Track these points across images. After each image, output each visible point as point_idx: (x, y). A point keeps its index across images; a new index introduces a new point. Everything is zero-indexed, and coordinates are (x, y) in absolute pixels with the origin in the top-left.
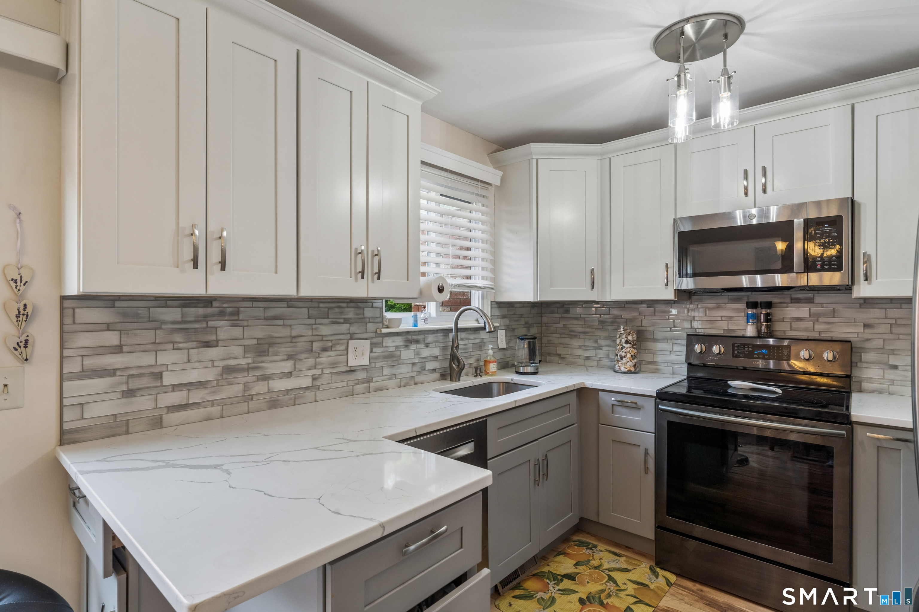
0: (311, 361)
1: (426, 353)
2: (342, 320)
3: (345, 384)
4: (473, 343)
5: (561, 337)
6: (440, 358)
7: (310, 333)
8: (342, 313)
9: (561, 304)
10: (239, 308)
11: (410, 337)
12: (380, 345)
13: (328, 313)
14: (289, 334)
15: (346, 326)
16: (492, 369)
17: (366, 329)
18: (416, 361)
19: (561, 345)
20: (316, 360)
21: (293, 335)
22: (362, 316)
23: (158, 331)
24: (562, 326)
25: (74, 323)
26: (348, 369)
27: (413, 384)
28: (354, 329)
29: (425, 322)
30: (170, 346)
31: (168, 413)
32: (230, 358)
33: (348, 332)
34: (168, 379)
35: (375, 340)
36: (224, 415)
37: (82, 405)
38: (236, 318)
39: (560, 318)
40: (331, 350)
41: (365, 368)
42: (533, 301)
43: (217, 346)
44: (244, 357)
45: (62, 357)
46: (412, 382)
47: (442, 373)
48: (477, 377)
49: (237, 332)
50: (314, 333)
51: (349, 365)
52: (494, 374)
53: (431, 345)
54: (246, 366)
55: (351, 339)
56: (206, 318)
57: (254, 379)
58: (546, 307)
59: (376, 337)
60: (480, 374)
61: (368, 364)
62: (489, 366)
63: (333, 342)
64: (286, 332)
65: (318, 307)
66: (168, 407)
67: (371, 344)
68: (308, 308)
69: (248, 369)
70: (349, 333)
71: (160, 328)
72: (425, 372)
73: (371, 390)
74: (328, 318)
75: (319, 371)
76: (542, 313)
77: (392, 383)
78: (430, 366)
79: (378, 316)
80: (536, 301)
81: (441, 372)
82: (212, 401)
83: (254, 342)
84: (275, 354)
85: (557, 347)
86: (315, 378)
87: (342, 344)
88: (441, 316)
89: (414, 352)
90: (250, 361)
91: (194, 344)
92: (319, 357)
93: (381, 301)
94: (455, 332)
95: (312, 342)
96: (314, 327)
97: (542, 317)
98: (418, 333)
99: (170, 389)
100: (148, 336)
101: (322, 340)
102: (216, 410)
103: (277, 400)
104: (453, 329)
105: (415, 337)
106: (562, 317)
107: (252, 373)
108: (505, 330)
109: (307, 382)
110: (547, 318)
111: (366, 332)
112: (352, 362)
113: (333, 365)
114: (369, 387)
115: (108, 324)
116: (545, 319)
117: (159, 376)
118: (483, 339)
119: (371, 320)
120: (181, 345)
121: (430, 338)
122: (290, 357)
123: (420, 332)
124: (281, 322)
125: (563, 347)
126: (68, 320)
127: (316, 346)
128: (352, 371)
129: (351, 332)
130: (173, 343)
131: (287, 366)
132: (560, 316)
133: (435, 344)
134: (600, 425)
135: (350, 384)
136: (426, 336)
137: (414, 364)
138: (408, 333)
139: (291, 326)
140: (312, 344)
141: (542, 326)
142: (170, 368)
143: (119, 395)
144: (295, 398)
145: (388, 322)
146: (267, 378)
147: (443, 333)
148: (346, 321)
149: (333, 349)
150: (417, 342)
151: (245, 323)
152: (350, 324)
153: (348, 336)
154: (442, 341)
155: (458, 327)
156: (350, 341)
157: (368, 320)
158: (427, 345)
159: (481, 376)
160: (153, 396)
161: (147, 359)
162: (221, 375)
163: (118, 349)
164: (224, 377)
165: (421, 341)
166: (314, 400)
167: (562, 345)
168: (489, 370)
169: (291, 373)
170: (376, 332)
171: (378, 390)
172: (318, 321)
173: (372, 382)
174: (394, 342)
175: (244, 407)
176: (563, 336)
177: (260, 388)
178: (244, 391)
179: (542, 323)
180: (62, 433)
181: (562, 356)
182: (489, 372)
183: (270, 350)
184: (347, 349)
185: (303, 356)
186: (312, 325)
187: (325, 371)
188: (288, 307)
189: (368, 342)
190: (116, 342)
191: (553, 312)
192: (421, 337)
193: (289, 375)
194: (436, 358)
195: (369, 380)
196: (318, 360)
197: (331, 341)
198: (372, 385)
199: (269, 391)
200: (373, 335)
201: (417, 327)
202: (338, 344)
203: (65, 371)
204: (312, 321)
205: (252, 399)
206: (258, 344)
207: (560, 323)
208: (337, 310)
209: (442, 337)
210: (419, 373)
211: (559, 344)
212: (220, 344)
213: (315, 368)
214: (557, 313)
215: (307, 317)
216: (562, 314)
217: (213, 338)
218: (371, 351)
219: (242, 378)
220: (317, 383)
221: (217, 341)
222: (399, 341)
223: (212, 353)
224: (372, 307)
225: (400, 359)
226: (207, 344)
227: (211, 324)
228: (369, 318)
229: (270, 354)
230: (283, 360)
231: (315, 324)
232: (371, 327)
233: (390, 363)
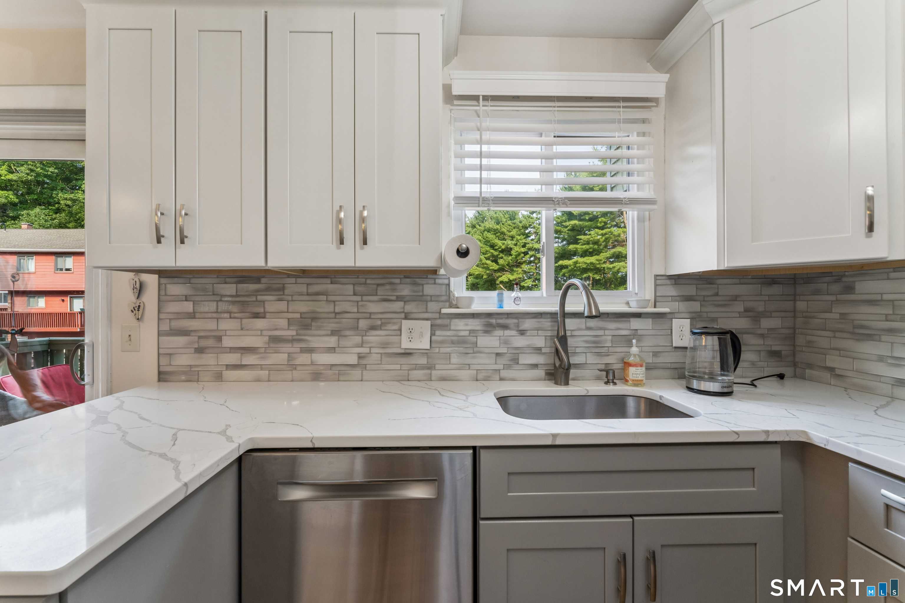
0: (358, 339)
1: (520, 342)
2: (394, 298)
3: (398, 367)
4: (613, 336)
5: (834, 337)
6: (544, 350)
7: (355, 310)
8: (394, 290)
10: (284, 284)
11: (493, 321)
13: (377, 290)
14: (332, 310)
15: (401, 304)
16: (634, 376)
17: (427, 308)
18: (504, 350)
19: (837, 352)
20: (362, 339)
21: (337, 311)
22: (421, 294)
23: (220, 303)
24: (837, 316)
25: (166, 295)
26: (403, 351)
27: (498, 379)
28: (410, 307)
29: (515, 303)
30: (227, 315)
31: (226, 370)
32: (276, 329)
33: (402, 310)
34: (227, 342)
35: (439, 322)
36: (271, 379)
37: (170, 354)
38: (282, 293)
39: (832, 301)
40: (381, 329)
41: (425, 353)
42: (715, 268)
43: (264, 318)
44: (288, 329)
45: (159, 319)
46: (497, 377)
47: (547, 371)
48: (608, 384)
49: (282, 306)
50: (360, 310)
51: (403, 346)
52: (637, 383)
53: (528, 333)
54: (291, 338)
55: (406, 318)
56: (257, 292)
57: (298, 350)
58: (804, 283)
59: (440, 318)
60: (613, 380)
61: (429, 348)
62: (629, 370)
63: (383, 321)
64: (330, 308)
65: (365, 284)
66: (227, 365)
67: (431, 325)
68: (354, 285)
69: (292, 341)
70: (403, 312)
71: (221, 300)
72: (517, 367)
73: (433, 378)
74: (376, 295)
75: (367, 350)
76: (795, 295)
77: (465, 374)
78: (527, 359)
79: (444, 293)
80: (722, 268)
81: (546, 370)
82: (261, 365)
83: (298, 316)
84: (319, 328)
85: (826, 355)
86: (360, 357)
87: (395, 323)
89: (500, 339)
90: (294, 333)
91: (247, 315)
92: (366, 335)
94: (560, 318)
95: (358, 319)
96: (360, 303)
97: (795, 300)
98: (506, 316)
99: (228, 350)
100: (212, 306)
101: (370, 318)
102: (264, 373)
103: (321, 373)
104: (558, 313)
105: (500, 321)
106: (837, 300)
107: (296, 345)
108: (689, 320)
109: (353, 359)
110: (806, 302)
111: (427, 312)
112: (406, 344)
113: (384, 345)
114: (431, 374)
115: (186, 296)
116: (801, 305)
117: (219, 339)
118: (637, 330)
119: (435, 298)
120: (236, 315)
121: (528, 324)
122: (334, 333)
123: (509, 315)
124: (324, 298)
125: (840, 356)
126: (162, 293)
127: (363, 324)
128: (407, 354)
129: (406, 311)
130: (230, 313)
131: (332, 341)
132: (833, 298)
133: (537, 331)
134: (849, 539)
135: (405, 367)
136: (520, 320)
137: (498, 354)
138: (489, 315)
139: (334, 302)
140: (358, 322)
141: (795, 317)
142: (228, 333)
143: (193, 350)
144: (339, 374)
145: (455, 301)
146: (311, 351)
147: (552, 318)
148: (399, 299)
149: (383, 328)
150: (505, 327)
151: (290, 298)
152: (405, 302)
153: (403, 315)
154: (550, 329)
156: (404, 322)
157: (429, 298)
158: (522, 333)
159: (615, 384)
160: (216, 355)
161: (211, 325)
162: (269, 343)
163: (192, 316)
164: (272, 345)
165: (512, 326)
166: (361, 379)
167: (839, 351)
168: (629, 377)
169: (334, 348)
170: (440, 312)
171: (443, 379)
172: (365, 298)
173: (435, 369)
174: (467, 325)
175: (288, 375)
176: (838, 334)
177: (303, 359)
178: (288, 360)
179: (794, 311)
180: (160, 373)
181: (837, 373)
182: (628, 379)
183: (313, 324)
184: (400, 330)
185: (348, 333)
186: (358, 302)
187: (373, 350)
188: (332, 283)
189: (429, 323)
190: (191, 310)
191: (817, 292)
192: (511, 322)
193: (332, 350)
194: (539, 350)
195: (430, 367)
196: (364, 338)
197: (381, 319)
198: (434, 372)
199: (312, 364)
200: (436, 316)
201: (502, 308)
202: (389, 323)
203: (160, 329)
204: (358, 298)
205: (296, 369)
206: (301, 318)
207: (833, 311)
208: (388, 287)
209: (550, 324)
210: (507, 367)
211: (831, 349)
212: (268, 315)
213: (362, 346)
214: (826, 293)
215: (352, 293)
216: (836, 295)
217: (262, 310)
218: (432, 334)
219: (288, 348)
220: (363, 362)
221: (265, 313)
222: (475, 324)
223: (260, 323)
224: (435, 283)
225: (476, 346)
226: (256, 316)
227: (259, 298)
228: (431, 296)
229: (313, 328)
230: (327, 335)
231: (362, 301)
232: (432, 306)
233: (461, 350)
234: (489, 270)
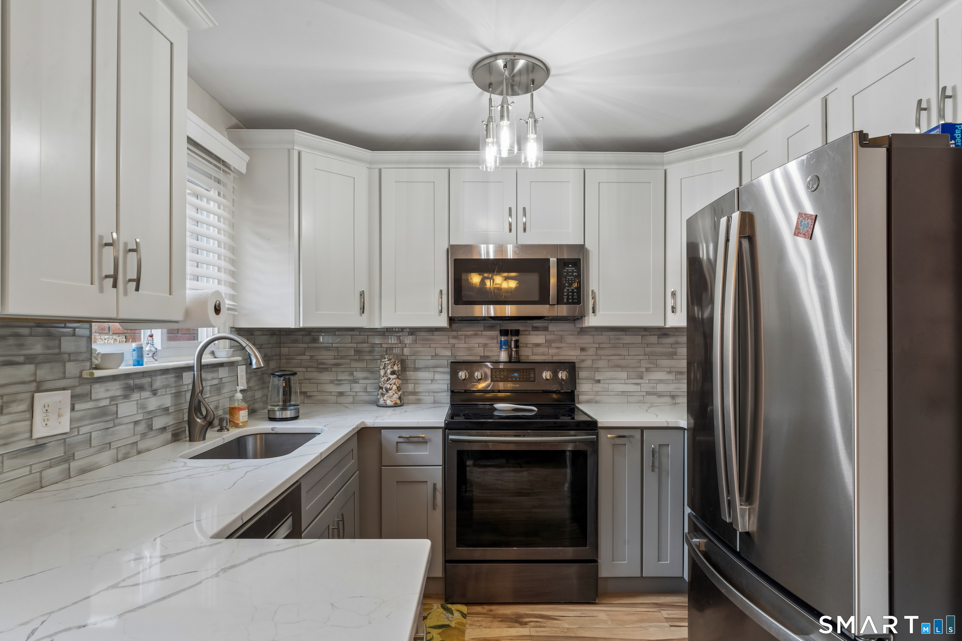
1: (153, 403)
2: (21, 359)
3: (26, 470)
4: (211, 386)
5: (307, 371)
6: (171, 410)
8: (22, 346)
9: (307, 331)
11: (131, 382)
12: (87, 396)
15: (30, 368)
16: (244, 418)
17: (64, 372)
18: (140, 417)
19: (308, 381)
22: (57, 351)
24: (308, 358)
26: (33, 443)
27: (135, 453)
28: (44, 372)
29: (154, 358)
33: (33, 378)
35: (79, 390)
39: (305, 348)
41: (62, 438)
42: (294, 327)
46: (135, 451)
47: (174, 432)
48: (223, 431)
51: (35, 435)
52: (245, 424)
53: (160, 392)
55: (39, 390)
58: (287, 335)
59: (80, 385)
60: (226, 427)
61: (67, 430)
62: (239, 414)
63: (6, 398)
67: (72, 397)
70: (35, 381)
72: (152, 434)
73: (72, 474)
76: (280, 343)
77: (105, 456)
78: (158, 423)
79: (84, 349)
80: (297, 327)
81: (172, 431)
85: (301, 384)
87: (22, 400)
88: (167, 348)
89: (137, 404)
93: (87, 325)
94: (197, 371)
97: (280, 347)
98: (142, 375)
104: (193, 367)
105: (138, 381)
106: (308, 347)
108: (245, 366)
110: (288, 348)
111: (64, 378)
112: (40, 431)
113: (5, 439)
114: (69, 468)
116: (284, 350)
118: (221, 378)
119: (72, 357)
121: (159, 381)
123: (144, 374)
125: (310, 383)
128: (39, 446)
129: (38, 379)
132: (306, 346)
133: (165, 390)
134: (382, 467)
135: (36, 468)
136: (153, 378)
137: (136, 423)
138: (128, 376)
141: (280, 359)
145: (99, 360)
147: (175, 373)
148: (29, 359)
149: (4, 411)
150: (141, 388)
152: (36, 364)
153: (33, 386)
154: (174, 385)
155: (203, 363)
156: (37, 396)
157: (66, 356)
158: (155, 393)
159: (228, 430)
165: (146, 386)
167: (309, 380)
168: (239, 420)
170: (81, 376)
171: (83, 471)
173: (73, 459)
174: (107, 390)
176: (309, 369)
179: (280, 355)
181: (308, 395)
182: (238, 422)
184: (31, 409)
189: (68, 393)
191: (295, 341)
192: (146, 381)
194: (166, 410)
195: (69, 458)
198: (74, 465)
200: (75, 382)
201: (142, 365)
202: (14, 401)
207: (306, 354)
209: (173, 380)
210: (144, 435)
211: (304, 379)
214: (301, 342)
216: (308, 343)
218: (73, 409)
222: (115, 389)
224: (74, 335)
225: (117, 417)
228: (69, 354)
232: (72, 368)
233: (102, 425)
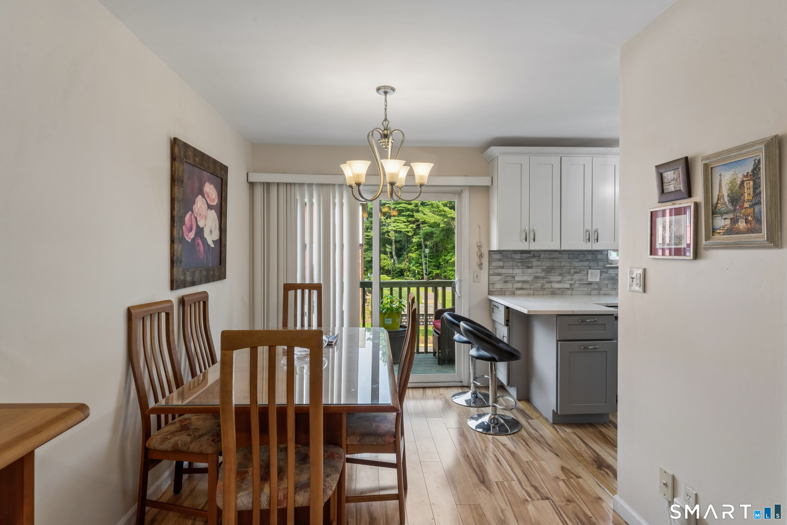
0: (570, 277)
2: (585, 260)
3: (586, 289)
7: (569, 265)
8: (585, 257)
10: (540, 254)
12: (607, 272)
13: (578, 257)
14: (560, 265)
15: (587, 263)
17: (598, 264)
20: (572, 277)
21: (561, 265)
22: (596, 258)
23: (514, 262)
25: (492, 259)
26: (588, 283)
28: (591, 264)
30: (517, 267)
31: (516, 290)
32: (537, 273)
33: (588, 265)
34: (517, 278)
35: (603, 270)
36: (534, 294)
37: (493, 284)
38: (539, 258)
40: (579, 273)
41: (597, 283)
43: (532, 268)
44: (542, 273)
45: (489, 269)
49: (539, 263)
50: (571, 265)
51: (589, 280)
54: (542, 277)
55: (590, 269)
56: (528, 258)
57: (546, 282)
59: (604, 269)
61: (599, 281)
63: (580, 270)
64: (559, 264)
65: (573, 254)
66: (516, 288)
67: (600, 272)
68: (569, 254)
69: (543, 278)
70: (589, 266)
71: (514, 261)
73: (601, 294)
74: (578, 259)
75: (574, 282)
79: (605, 258)
82: (531, 288)
83: (546, 267)
84: (554, 273)
86: (571, 285)
87: (585, 271)
90: (544, 275)
91: (525, 267)
92: (573, 276)
93: (607, 251)
95: (570, 269)
96: (571, 262)
99: (517, 282)
100: (510, 263)
101: (575, 268)
102: (531, 292)
103: (555, 292)
107: (544, 280)
109: (568, 286)
111: (598, 266)
112: (590, 280)
113: (581, 280)
114: (600, 292)
115: (500, 259)
117: (514, 277)
120: (520, 267)
122: (560, 275)
124: (556, 260)
126: (490, 258)
127: (572, 271)
128: (590, 284)
129: (590, 266)
130: (518, 266)
131: (559, 278)
135: (589, 289)
139: (560, 262)
140: (570, 270)
142: (517, 275)
143: (503, 282)
144: (562, 292)
145: (611, 262)
146: (551, 282)
148: (587, 260)
149: (580, 273)
151: (542, 260)
152: (589, 262)
153: (588, 267)
156: (589, 270)
157: (599, 260)
160: (512, 284)
161: (510, 271)
162: (534, 279)
163: (502, 267)
164: (535, 280)
166: (571, 294)
169: (561, 281)
170: (604, 266)
171: (605, 294)
172: (573, 260)
173: (601, 290)
174: (615, 271)
175: (542, 292)
177: (548, 285)
178: (542, 286)
180: (489, 291)
183: (552, 271)
184: (588, 273)
185: (566, 275)
186: (570, 262)
187: (576, 282)
188: (559, 254)
189: (599, 271)
190: (502, 265)
193: (560, 282)
195: (600, 289)
196: (573, 277)
197: (580, 269)
199: (551, 288)
200: (602, 268)
202: (583, 271)
203: (490, 273)
204: (570, 260)
205: (545, 290)
206: (547, 268)
208: (582, 255)
212: (533, 267)
213: (572, 280)
215: (568, 258)
217: (530, 265)
218: (601, 275)
219: (541, 281)
220: (572, 287)
221: (532, 266)
223: (530, 271)
224: (602, 254)
226: (528, 267)
227: (530, 260)
228: (600, 259)
229: (552, 273)
230: (557, 276)
231: (572, 261)
232: (601, 263)
233: (612, 282)
234: (447, 217)
